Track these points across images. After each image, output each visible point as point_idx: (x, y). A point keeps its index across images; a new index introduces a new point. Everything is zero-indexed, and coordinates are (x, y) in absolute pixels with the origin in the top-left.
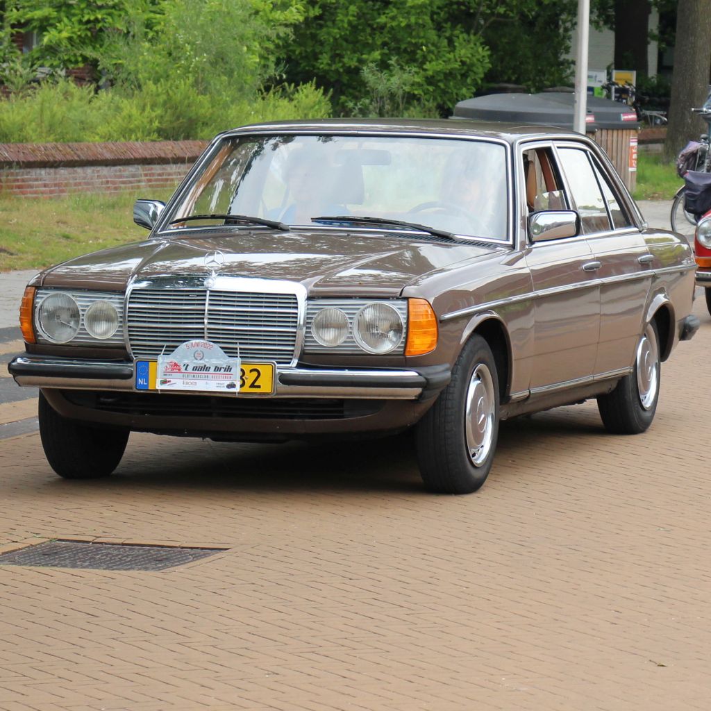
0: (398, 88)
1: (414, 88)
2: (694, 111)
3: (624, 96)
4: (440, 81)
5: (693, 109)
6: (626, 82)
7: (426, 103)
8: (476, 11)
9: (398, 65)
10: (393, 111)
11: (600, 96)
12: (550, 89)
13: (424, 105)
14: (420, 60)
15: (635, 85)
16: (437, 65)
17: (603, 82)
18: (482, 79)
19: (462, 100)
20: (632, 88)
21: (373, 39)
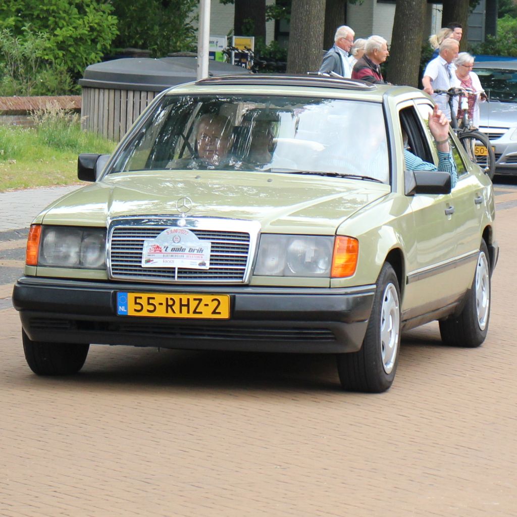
0: (31, 53)
1: (45, 53)
2: (310, 74)
3: (243, 60)
4: (70, 46)
5: (308, 73)
6: (245, 47)
7: (58, 67)
9: (31, 31)
10: (26, 74)
11: (220, 61)
12: (174, 54)
13: (56, 68)
14: (52, 26)
15: (253, 50)
16: (67, 31)
17: (224, 47)
18: (110, 45)
19: (91, 64)
20: (251, 54)
21: (8, 6)
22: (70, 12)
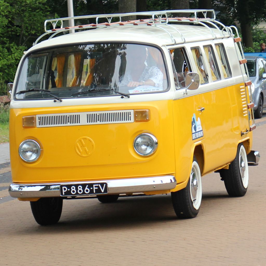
4: (5, 69)
8: (20, 34)
16: (3, 62)
22: (3, 52)
